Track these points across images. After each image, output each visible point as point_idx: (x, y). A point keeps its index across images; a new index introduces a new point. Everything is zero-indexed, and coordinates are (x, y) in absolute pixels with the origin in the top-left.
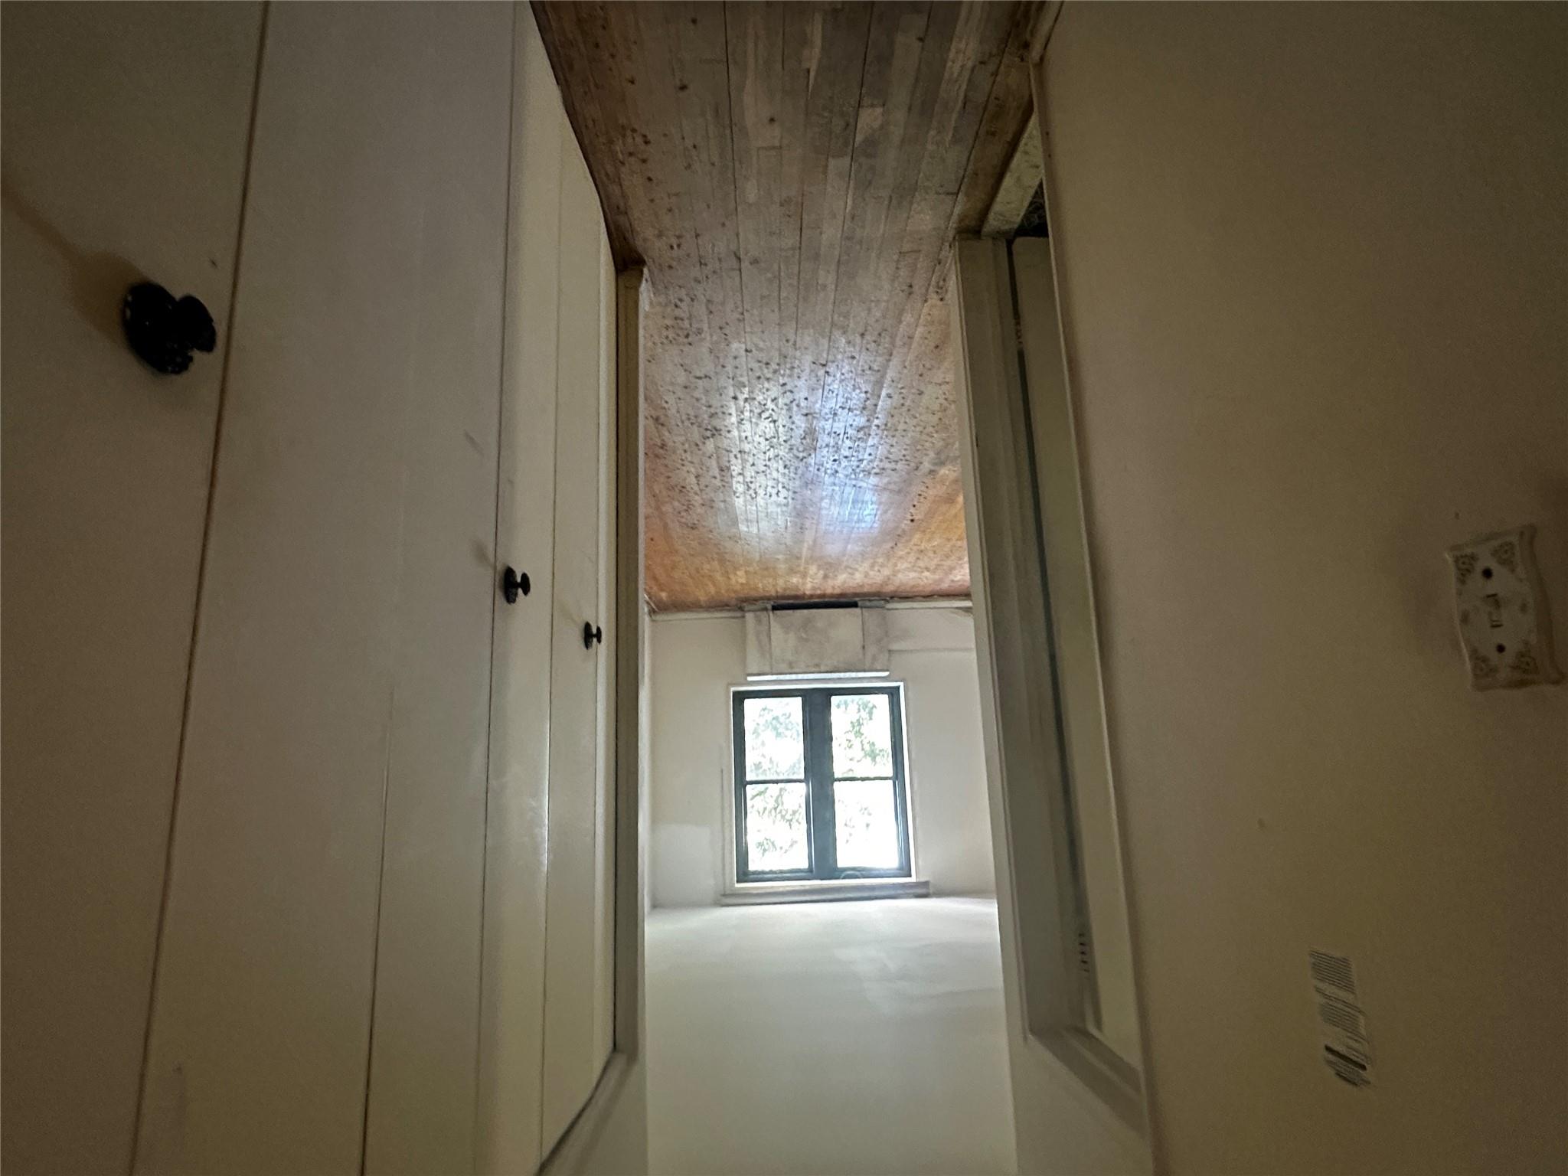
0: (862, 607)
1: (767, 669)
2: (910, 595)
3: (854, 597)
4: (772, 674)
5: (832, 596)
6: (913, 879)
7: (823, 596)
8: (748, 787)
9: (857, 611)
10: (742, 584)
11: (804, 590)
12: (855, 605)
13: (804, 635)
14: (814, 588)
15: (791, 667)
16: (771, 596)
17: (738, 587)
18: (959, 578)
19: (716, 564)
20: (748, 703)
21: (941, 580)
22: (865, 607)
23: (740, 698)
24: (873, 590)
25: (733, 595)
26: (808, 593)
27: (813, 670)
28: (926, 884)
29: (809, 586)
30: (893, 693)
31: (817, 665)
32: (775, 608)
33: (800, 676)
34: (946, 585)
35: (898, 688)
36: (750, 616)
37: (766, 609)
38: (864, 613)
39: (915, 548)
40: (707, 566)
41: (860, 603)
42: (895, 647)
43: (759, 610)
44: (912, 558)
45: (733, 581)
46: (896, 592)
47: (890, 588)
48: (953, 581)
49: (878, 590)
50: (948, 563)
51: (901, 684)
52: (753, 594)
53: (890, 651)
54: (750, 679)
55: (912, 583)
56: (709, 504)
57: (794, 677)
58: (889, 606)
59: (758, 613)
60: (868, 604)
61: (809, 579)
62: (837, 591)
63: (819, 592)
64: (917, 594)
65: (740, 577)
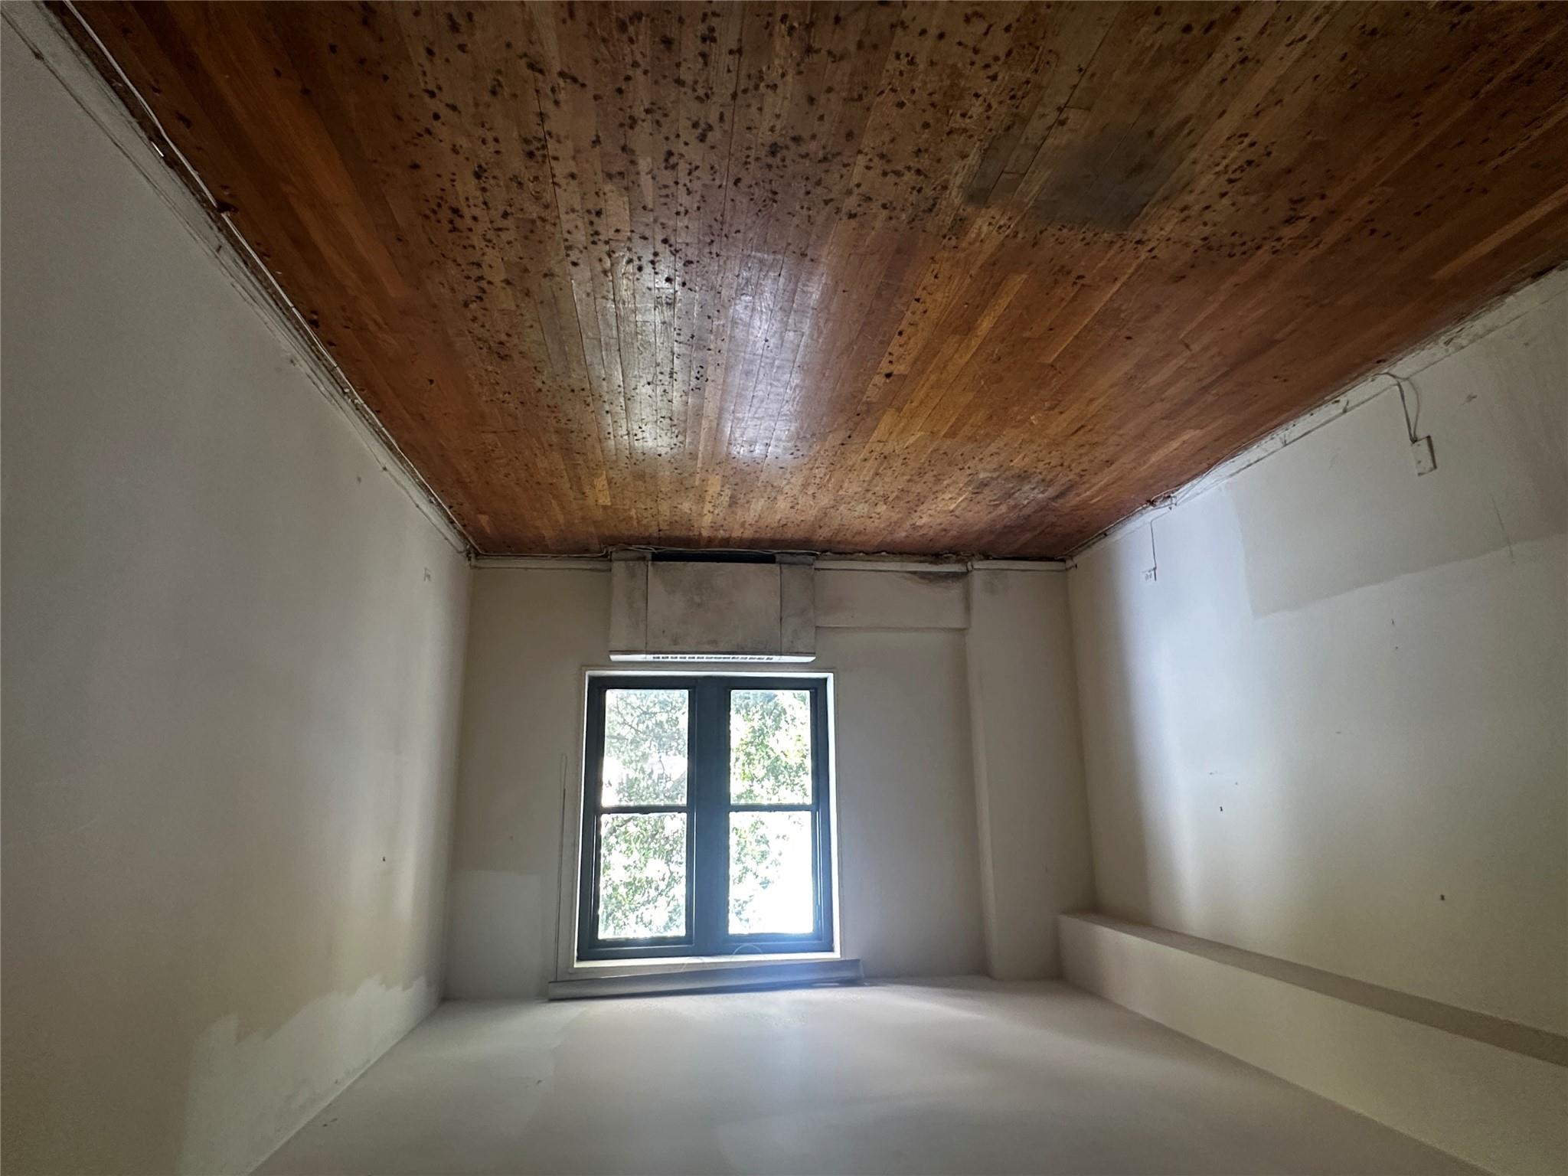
0: (781, 563)
1: (642, 647)
2: (849, 548)
3: (771, 547)
4: (648, 653)
5: (741, 542)
6: (836, 955)
7: (726, 542)
8: (605, 818)
9: (774, 568)
10: (605, 507)
11: (700, 528)
12: (771, 559)
13: (697, 599)
14: (714, 526)
15: (675, 642)
16: (650, 536)
17: (599, 514)
18: (925, 520)
19: (556, 456)
20: (612, 697)
21: (899, 523)
22: (785, 563)
23: (600, 687)
24: (800, 534)
25: (592, 529)
26: (705, 533)
27: (707, 648)
28: (854, 963)
29: (707, 520)
30: (817, 689)
31: (714, 642)
32: (657, 558)
33: (687, 658)
34: (904, 534)
35: (825, 680)
36: (619, 568)
37: (644, 559)
38: (784, 571)
39: (879, 448)
40: (542, 463)
41: (778, 557)
42: (823, 621)
43: (632, 560)
44: (867, 474)
45: (590, 502)
46: (829, 541)
47: (824, 533)
48: (914, 527)
49: (807, 535)
50: (917, 488)
51: (830, 676)
52: (624, 530)
53: (817, 627)
54: (614, 658)
55: (857, 525)
56: (519, 280)
57: (679, 658)
58: (819, 564)
59: (631, 563)
60: (789, 558)
61: (708, 507)
62: (749, 534)
63: (721, 533)
64: (858, 548)
65: (601, 495)
